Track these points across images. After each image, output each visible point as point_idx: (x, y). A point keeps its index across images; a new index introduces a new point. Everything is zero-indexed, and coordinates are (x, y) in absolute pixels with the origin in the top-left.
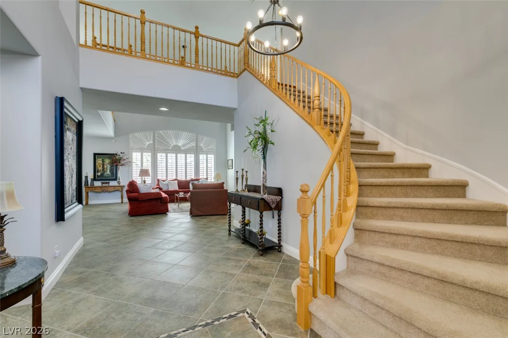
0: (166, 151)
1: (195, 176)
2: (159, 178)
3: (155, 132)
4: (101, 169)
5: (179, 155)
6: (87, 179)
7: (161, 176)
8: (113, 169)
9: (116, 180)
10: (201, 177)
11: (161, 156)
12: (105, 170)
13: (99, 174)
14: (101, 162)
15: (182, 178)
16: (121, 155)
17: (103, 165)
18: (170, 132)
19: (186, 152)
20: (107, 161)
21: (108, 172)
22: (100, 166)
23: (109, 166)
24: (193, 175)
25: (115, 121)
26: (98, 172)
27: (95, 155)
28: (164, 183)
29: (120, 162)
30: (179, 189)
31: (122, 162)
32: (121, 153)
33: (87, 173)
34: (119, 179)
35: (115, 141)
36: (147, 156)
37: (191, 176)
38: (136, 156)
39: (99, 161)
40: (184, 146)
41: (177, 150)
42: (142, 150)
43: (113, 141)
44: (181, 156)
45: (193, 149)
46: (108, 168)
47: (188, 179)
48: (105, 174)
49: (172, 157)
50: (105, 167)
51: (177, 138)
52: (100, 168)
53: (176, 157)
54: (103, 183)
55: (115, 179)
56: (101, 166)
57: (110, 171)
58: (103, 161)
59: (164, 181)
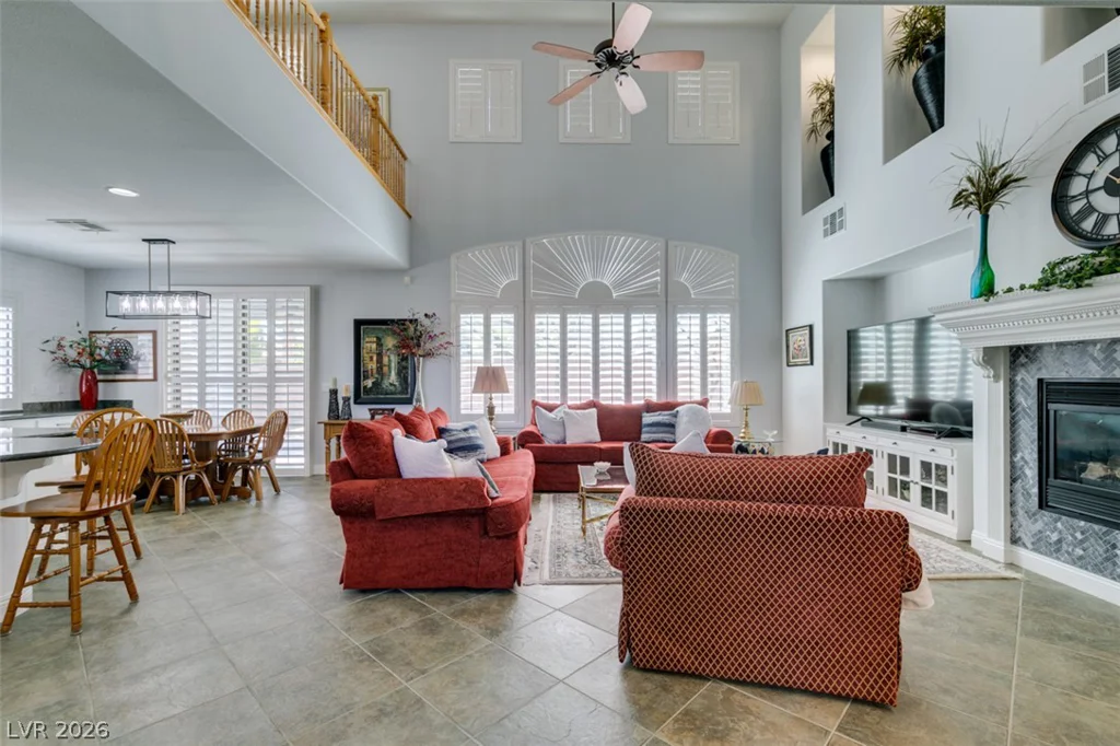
0: (563, 306)
1: (659, 394)
2: (539, 397)
3: (528, 240)
4: (374, 366)
5: (604, 319)
6: (336, 399)
7: (547, 391)
8: (406, 368)
9: (411, 403)
10: (681, 396)
11: (546, 326)
12: (385, 369)
13: (369, 383)
14: (374, 346)
15: (614, 398)
16: (426, 322)
17: (380, 355)
18: (577, 240)
19: (627, 307)
20: (390, 342)
21: (393, 377)
22: (371, 358)
23: (394, 359)
24: (654, 388)
25: (410, 217)
26: (366, 378)
27: (358, 324)
28: (551, 415)
29: (419, 345)
30: (604, 439)
31: (429, 346)
32: (426, 315)
33: (335, 381)
34: (418, 400)
35: (412, 280)
36: (504, 326)
37: (646, 390)
38: (470, 326)
39: (369, 345)
40: (619, 285)
41: (597, 301)
42: (488, 307)
43: (407, 279)
44: (612, 323)
45: (656, 295)
46: (393, 365)
47: (635, 403)
48: (385, 384)
49: (580, 323)
50: (385, 360)
51: (598, 257)
52: (372, 366)
53: (596, 325)
54: (373, 413)
55: (409, 401)
56: (375, 358)
57: (399, 374)
58: (379, 343)
59: (550, 409)
